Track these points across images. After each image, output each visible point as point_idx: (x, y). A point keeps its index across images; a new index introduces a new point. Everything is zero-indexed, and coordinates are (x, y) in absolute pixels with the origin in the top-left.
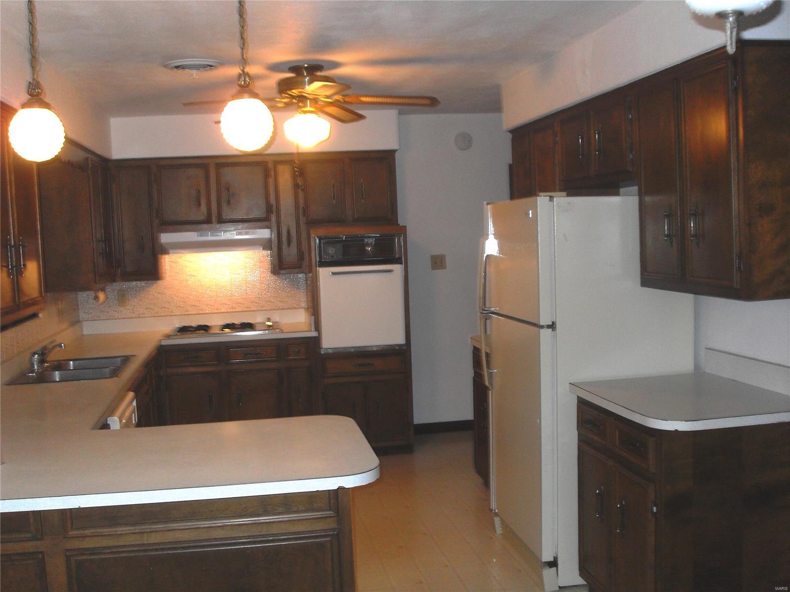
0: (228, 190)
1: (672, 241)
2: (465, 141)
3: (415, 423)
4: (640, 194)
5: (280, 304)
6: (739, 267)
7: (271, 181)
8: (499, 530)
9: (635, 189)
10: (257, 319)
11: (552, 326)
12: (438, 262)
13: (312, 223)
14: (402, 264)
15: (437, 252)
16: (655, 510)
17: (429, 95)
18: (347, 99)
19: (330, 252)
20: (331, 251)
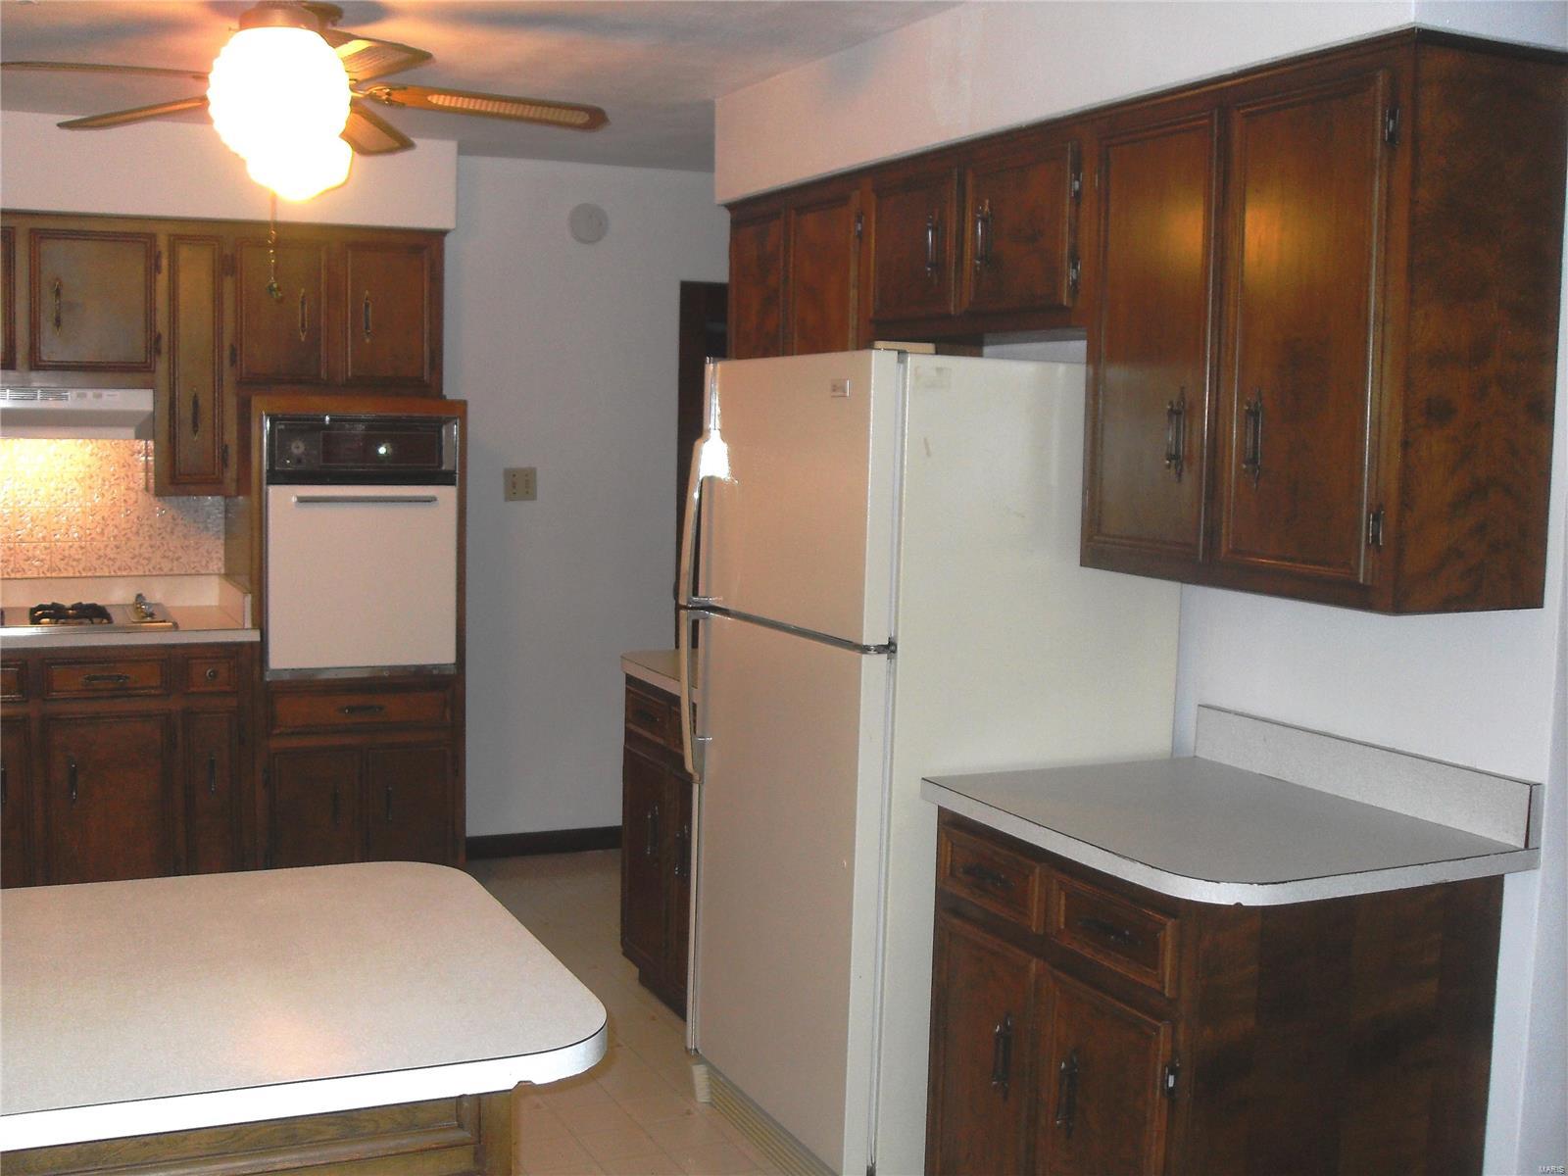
0: (58, 293)
1: (1181, 470)
2: (590, 224)
3: (467, 835)
4: (1093, 358)
5: (166, 566)
6: (1376, 537)
7: (162, 280)
8: (702, 1094)
9: (1079, 347)
10: (116, 595)
11: (889, 648)
12: (520, 485)
13: (252, 383)
14: (453, 484)
15: (519, 462)
16: (1171, 1084)
17: (589, 103)
18: (397, 97)
19: (295, 451)
20: (298, 448)
